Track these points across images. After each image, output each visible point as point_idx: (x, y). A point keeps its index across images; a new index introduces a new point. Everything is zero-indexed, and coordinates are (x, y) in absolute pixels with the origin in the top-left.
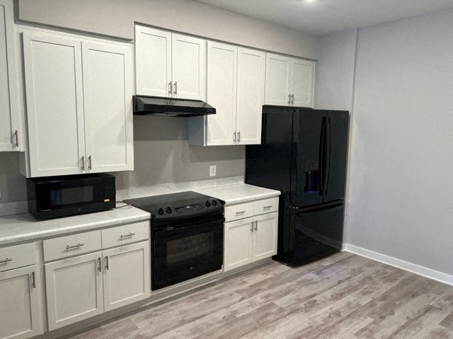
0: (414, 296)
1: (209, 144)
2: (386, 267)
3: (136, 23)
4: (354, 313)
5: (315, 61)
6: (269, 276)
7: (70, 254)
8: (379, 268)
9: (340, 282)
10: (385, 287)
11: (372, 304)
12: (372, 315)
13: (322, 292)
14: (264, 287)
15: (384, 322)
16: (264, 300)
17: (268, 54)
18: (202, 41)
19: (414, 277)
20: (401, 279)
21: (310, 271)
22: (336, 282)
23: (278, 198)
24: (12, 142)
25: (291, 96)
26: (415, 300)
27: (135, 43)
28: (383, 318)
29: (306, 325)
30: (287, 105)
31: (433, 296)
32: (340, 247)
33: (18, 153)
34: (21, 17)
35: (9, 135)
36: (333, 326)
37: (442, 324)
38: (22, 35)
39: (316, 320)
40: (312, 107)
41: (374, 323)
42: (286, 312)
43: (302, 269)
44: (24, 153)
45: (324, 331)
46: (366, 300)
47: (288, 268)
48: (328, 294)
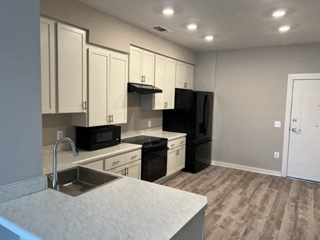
0: (253, 179)
1: (155, 109)
2: (235, 169)
3: (131, 45)
4: (234, 188)
5: (194, 65)
6: (185, 178)
7: (115, 166)
8: (232, 171)
9: (219, 177)
10: (239, 177)
11: (238, 184)
12: (241, 187)
13: (215, 182)
14: (187, 182)
15: (247, 190)
16: (191, 188)
17: (177, 61)
18: (153, 54)
19: (248, 172)
20: (244, 173)
21: (203, 174)
22: (218, 177)
23: (185, 138)
24: (82, 107)
25: (185, 84)
26: (254, 180)
27: (129, 55)
28: (246, 188)
29: (217, 195)
30: (183, 88)
31: (260, 178)
32: (210, 162)
33: (84, 113)
34: (90, 41)
35: (81, 103)
36: (229, 193)
37: (269, 187)
38: (88, 50)
39: (220, 192)
40: (192, 89)
41: (243, 190)
42: (205, 191)
43: (198, 174)
44: (85, 113)
45: (227, 195)
46: (235, 183)
47: (192, 174)
48: (218, 182)
